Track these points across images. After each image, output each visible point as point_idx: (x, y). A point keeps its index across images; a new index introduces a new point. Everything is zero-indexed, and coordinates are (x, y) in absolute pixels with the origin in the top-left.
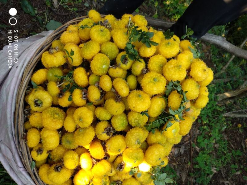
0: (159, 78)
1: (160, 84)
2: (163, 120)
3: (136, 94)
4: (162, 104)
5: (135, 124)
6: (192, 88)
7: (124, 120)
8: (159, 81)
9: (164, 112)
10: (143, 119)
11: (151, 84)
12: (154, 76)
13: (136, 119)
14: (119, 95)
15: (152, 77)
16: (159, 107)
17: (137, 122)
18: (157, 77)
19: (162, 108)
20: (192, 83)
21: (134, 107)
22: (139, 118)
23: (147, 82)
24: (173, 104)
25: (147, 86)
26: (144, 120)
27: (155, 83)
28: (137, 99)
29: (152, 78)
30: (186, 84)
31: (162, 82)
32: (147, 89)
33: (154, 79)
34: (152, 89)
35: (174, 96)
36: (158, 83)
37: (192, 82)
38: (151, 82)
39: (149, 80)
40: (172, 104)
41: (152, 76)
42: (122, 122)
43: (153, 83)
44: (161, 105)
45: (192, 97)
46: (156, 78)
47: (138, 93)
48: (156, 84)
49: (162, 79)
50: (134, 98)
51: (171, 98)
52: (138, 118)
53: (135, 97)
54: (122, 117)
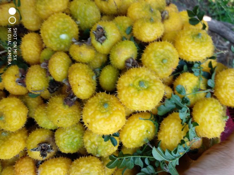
0: (150, 83)
1: (149, 95)
2: (141, 158)
3: (101, 100)
4: (147, 131)
5: (91, 150)
6: (211, 118)
7: (75, 138)
8: (148, 89)
9: (148, 146)
10: (107, 146)
11: (132, 90)
12: (143, 78)
13: (93, 143)
14: (73, 94)
15: (138, 77)
16: (141, 135)
17: (95, 148)
18: (148, 79)
19: (146, 137)
20: (214, 109)
21: (88, 124)
22: (100, 143)
23: (126, 85)
24: (166, 137)
25: (124, 92)
26: (108, 149)
27: (139, 90)
28: (98, 109)
29: (138, 80)
30: (204, 106)
31: (153, 92)
32: (122, 96)
33: (141, 83)
34: (129, 99)
35: (173, 124)
36: (146, 92)
37: (215, 105)
38: (133, 86)
39: (131, 81)
40: (164, 137)
41: (140, 75)
42: (71, 141)
43: (137, 88)
44: (145, 133)
45: (207, 133)
46: (146, 82)
47: (106, 100)
48: (141, 93)
49: (156, 86)
50: (93, 107)
51: (165, 125)
52: (97, 143)
53: (96, 104)
54: (73, 133)
